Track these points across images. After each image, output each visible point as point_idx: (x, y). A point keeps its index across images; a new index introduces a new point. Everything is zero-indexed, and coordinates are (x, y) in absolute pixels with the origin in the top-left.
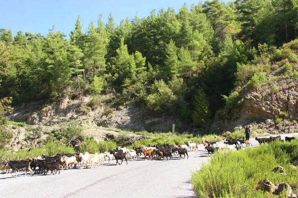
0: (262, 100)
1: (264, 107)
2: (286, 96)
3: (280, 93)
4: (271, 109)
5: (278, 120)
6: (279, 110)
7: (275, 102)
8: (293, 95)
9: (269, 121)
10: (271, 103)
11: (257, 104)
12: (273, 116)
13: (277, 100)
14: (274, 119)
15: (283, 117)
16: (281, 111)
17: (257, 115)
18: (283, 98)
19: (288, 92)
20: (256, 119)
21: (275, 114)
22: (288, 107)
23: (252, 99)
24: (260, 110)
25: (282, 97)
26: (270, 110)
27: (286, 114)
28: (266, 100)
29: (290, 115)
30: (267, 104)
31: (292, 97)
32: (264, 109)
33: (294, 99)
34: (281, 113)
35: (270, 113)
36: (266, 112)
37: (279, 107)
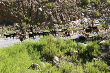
0: (11, 6)
1: (13, 12)
2: (30, 4)
3: (25, 2)
4: (18, 15)
5: (23, 24)
6: (24, 16)
7: (22, 9)
8: (35, 4)
9: (16, 24)
10: (18, 9)
11: (6, 9)
12: (19, 20)
13: (23, 7)
14: (20, 23)
15: (27, 22)
16: (26, 16)
17: (6, 19)
18: (27, 6)
19: (32, 2)
20: (5, 22)
21: (21, 18)
22: (31, 14)
23: (2, 4)
24: (9, 15)
25: (27, 5)
26: (17, 15)
27: (30, 20)
28: (14, 6)
29: (32, 20)
30: (15, 10)
32: (12, 14)
33: (36, 8)
34: (26, 18)
35: (17, 18)
36: (14, 16)
37: (24, 13)
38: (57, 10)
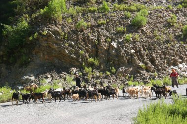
0: (64, 38)
1: (67, 49)
2: (95, 36)
3: (87, 31)
4: (77, 53)
6: (87, 55)
7: (82, 43)
8: (104, 36)
9: (75, 70)
10: (77, 44)
11: (56, 44)
12: (78, 64)
13: (84, 40)
14: (81, 68)
16: (90, 57)
17: (56, 61)
18: (92, 39)
19: (98, 31)
20: (54, 66)
21: (82, 60)
23: (50, 36)
24: (61, 55)
25: (91, 37)
26: (75, 54)
27: (97, 62)
28: (69, 40)
29: (101, 64)
30: (71, 45)
31: (103, 39)
32: (67, 52)
33: (106, 41)
34: (90, 60)
35: (76, 59)
36: (70, 57)
37: (87, 51)
38: (143, 46)
